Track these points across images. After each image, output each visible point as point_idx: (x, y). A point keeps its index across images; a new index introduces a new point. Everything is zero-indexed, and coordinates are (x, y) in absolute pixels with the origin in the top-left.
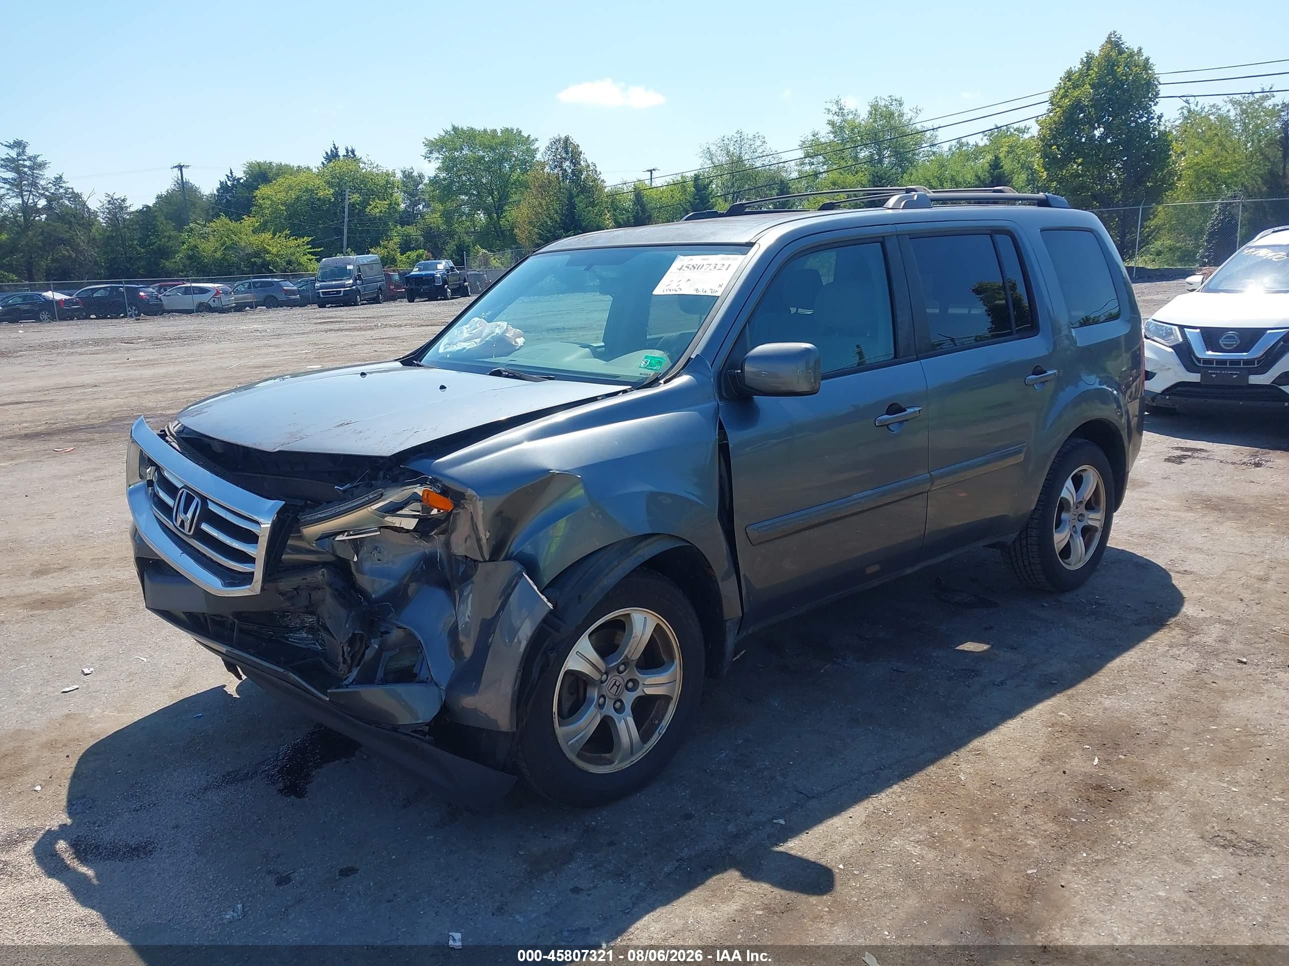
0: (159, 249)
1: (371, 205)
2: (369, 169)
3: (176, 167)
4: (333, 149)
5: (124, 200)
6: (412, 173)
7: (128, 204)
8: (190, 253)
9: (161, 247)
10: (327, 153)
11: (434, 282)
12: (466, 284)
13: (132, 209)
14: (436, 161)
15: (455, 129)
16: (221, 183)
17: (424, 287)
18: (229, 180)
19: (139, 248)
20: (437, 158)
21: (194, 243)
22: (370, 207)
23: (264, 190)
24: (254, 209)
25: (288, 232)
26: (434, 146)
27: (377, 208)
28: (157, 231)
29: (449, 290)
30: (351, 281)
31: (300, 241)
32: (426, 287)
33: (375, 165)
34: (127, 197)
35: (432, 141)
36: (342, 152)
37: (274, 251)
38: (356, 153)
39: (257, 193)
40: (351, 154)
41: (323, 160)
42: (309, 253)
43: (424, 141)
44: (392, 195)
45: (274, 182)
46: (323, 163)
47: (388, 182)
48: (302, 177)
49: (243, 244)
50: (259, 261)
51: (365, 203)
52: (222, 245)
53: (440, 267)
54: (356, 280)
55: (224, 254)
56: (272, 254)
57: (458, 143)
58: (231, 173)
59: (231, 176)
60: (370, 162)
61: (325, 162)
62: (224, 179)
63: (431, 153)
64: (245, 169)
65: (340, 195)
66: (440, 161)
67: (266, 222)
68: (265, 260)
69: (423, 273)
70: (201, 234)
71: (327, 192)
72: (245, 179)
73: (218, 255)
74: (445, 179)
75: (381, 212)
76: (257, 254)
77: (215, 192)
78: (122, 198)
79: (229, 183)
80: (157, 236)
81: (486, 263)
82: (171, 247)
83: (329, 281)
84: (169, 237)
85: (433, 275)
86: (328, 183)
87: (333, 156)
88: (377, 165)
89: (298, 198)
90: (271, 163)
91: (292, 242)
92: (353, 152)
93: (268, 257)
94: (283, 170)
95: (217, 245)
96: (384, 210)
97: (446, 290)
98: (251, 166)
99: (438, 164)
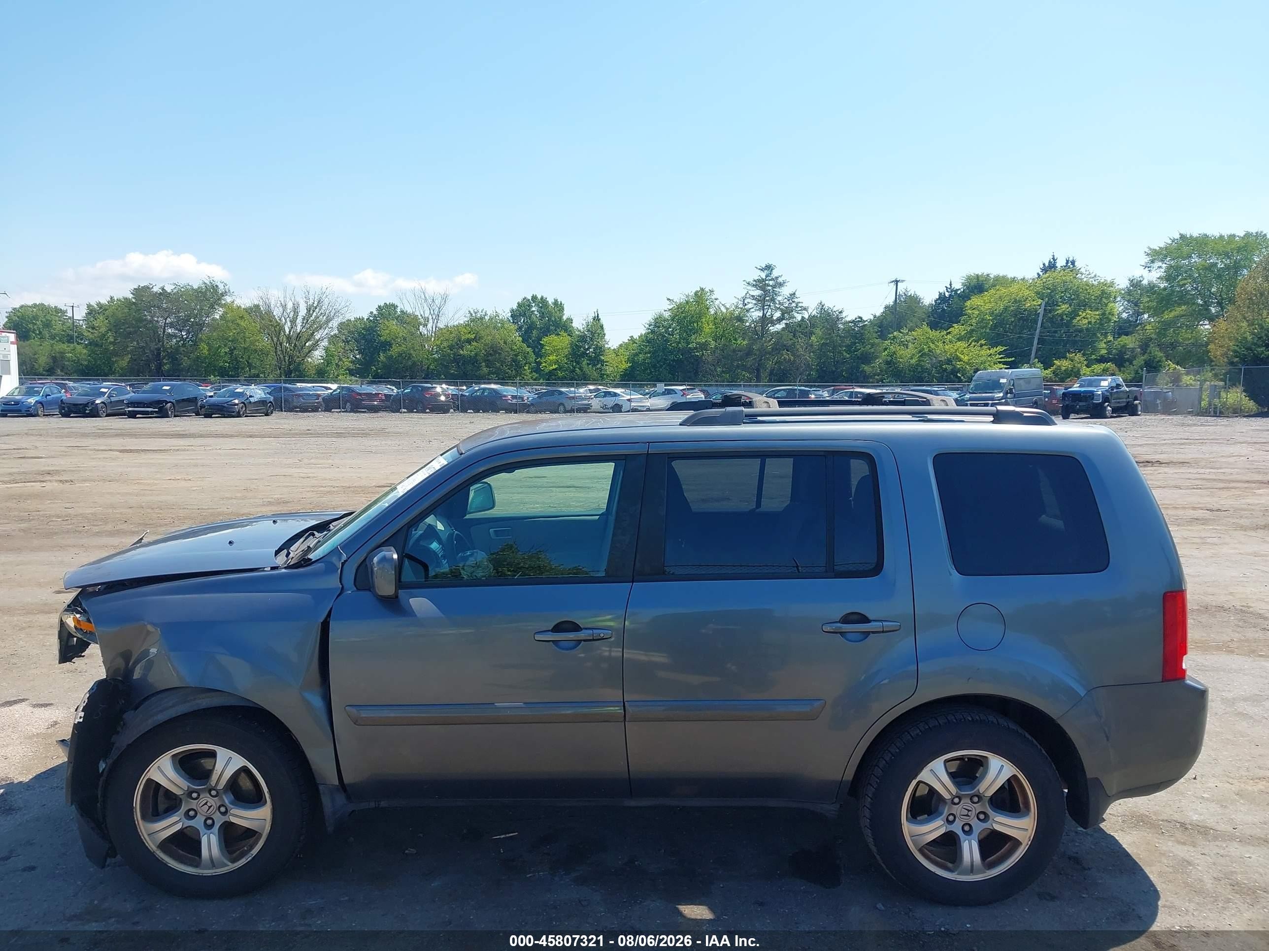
0: (862, 354)
1: (1080, 316)
2: (1085, 280)
3: (892, 282)
4: (1052, 260)
5: (841, 312)
6: (1141, 281)
7: (844, 315)
8: (889, 359)
9: (864, 354)
10: (1044, 264)
11: (1093, 399)
12: (1137, 402)
13: (848, 319)
14: (1158, 271)
15: (1182, 237)
16: (940, 294)
17: (1081, 404)
18: (947, 291)
19: (845, 354)
20: (1160, 267)
21: (894, 350)
22: (1078, 318)
23: (975, 301)
24: (963, 318)
25: (984, 343)
26: (1156, 255)
27: (1086, 318)
28: (864, 339)
29: (1109, 408)
30: (1001, 395)
31: (992, 351)
32: (1084, 404)
33: (1093, 275)
34: (845, 309)
35: (1156, 250)
36: (1061, 263)
37: (966, 358)
38: (1076, 264)
39: (968, 303)
40: (1071, 264)
41: (1039, 271)
42: (1000, 362)
43: (1147, 250)
44: (1106, 305)
45: (986, 293)
46: (1038, 274)
47: (1103, 292)
48: (1014, 288)
49: (938, 352)
50: (949, 367)
51: (1074, 314)
52: (920, 352)
53: (1104, 384)
54: (1007, 393)
55: (919, 361)
56: (964, 362)
57: (1186, 249)
58: (951, 285)
59: (950, 288)
60: (1088, 273)
61: (1041, 274)
62: (943, 290)
63: (1153, 262)
64: (963, 281)
65: (1051, 305)
66: (1163, 270)
67: (972, 330)
68: (955, 367)
69: (1083, 389)
70: (902, 342)
71: (1037, 303)
72: (962, 290)
73: (913, 361)
74: (1165, 289)
75: (1090, 323)
76: (949, 361)
77: (934, 303)
78: (840, 311)
79: (947, 294)
80: (863, 343)
81: (1176, 380)
82: (873, 353)
83: (980, 393)
84: (873, 345)
85: (1092, 392)
86: (1037, 293)
87: (1050, 267)
88: (1095, 276)
89: (1006, 309)
90: (988, 275)
91: (985, 352)
92: (1073, 263)
93: (959, 365)
94: (1001, 281)
95: (914, 352)
96: (1093, 321)
97: (1106, 408)
98: (969, 278)
99: (1161, 273)
